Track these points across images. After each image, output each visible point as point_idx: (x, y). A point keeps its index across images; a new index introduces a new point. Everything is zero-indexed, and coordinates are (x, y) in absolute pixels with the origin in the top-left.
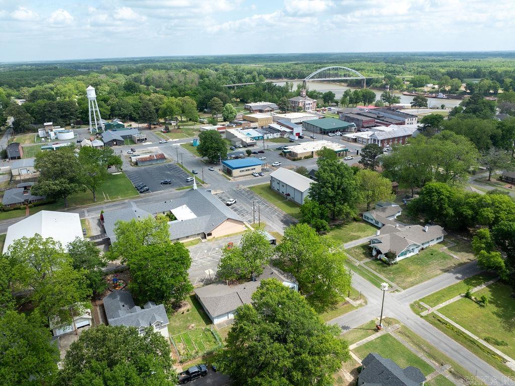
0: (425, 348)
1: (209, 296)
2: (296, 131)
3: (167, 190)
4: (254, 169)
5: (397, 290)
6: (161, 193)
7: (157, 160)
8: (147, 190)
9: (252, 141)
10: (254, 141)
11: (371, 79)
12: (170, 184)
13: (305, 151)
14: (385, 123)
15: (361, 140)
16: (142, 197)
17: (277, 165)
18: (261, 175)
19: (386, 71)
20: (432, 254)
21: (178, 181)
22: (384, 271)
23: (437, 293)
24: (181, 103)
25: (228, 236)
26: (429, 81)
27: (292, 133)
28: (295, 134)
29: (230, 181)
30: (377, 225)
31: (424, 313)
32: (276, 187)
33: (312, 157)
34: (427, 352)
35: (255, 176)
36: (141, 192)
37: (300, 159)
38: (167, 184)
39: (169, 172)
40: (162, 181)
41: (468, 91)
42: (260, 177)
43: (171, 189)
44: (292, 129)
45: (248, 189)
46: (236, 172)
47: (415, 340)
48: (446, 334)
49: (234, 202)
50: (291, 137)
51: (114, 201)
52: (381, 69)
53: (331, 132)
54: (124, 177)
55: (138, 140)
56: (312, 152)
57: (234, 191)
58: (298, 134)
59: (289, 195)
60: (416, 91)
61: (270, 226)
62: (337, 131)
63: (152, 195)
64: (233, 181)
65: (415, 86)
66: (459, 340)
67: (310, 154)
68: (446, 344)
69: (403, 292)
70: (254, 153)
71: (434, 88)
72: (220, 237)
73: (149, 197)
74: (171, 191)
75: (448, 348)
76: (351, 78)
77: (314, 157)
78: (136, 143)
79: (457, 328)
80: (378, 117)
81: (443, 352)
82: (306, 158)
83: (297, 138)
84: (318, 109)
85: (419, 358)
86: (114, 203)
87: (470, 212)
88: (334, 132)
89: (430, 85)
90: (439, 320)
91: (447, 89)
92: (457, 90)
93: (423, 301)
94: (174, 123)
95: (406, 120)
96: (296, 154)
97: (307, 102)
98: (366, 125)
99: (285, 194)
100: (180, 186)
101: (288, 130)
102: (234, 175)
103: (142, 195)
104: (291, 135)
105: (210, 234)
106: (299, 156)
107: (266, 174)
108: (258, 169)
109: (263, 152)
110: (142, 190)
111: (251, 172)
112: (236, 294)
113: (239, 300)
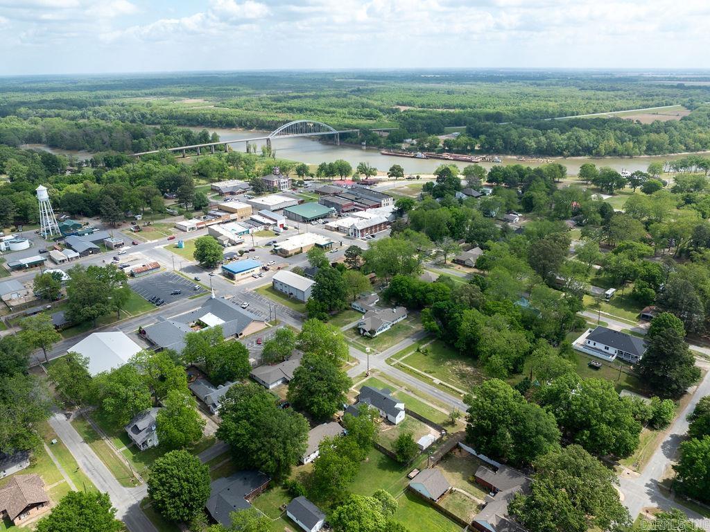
1: (262, 374)
2: (279, 223)
3: (181, 300)
4: (254, 271)
5: (376, 353)
7: (153, 269)
8: (163, 302)
9: (240, 238)
12: (180, 294)
13: (294, 247)
14: (364, 206)
15: (343, 229)
16: (162, 310)
17: (273, 263)
18: (260, 276)
20: (399, 328)
21: (186, 290)
22: (369, 343)
23: (401, 351)
26: (407, 136)
27: (276, 225)
28: (278, 225)
29: (235, 284)
30: (362, 311)
31: (393, 364)
32: (278, 287)
33: (302, 253)
35: (256, 278)
36: (158, 305)
37: (291, 255)
38: (177, 294)
39: (171, 282)
40: (172, 292)
42: (260, 278)
43: (185, 299)
44: (276, 221)
45: (254, 292)
46: (237, 276)
47: (388, 378)
48: (405, 372)
49: (247, 304)
50: (276, 229)
51: (138, 316)
53: (313, 220)
55: (115, 246)
57: (243, 294)
58: (282, 226)
59: (292, 294)
61: (283, 322)
62: (319, 219)
63: (169, 307)
64: (238, 285)
65: (393, 141)
67: (300, 249)
69: (381, 354)
70: (246, 252)
73: (169, 309)
74: (186, 301)
79: (410, 369)
80: (356, 199)
81: (402, 381)
82: (296, 253)
83: (282, 230)
84: (294, 187)
86: (140, 318)
87: (421, 296)
90: (401, 366)
92: (436, 147)
93: (392, 357)
94: (139, 217)
95: (383, 201)
96: (287, 252)
97: (282, 180)
98: (345, 209)
99: (288, 293)
100: (191, 295)
101: (272, 222)
102: (236, 279)
103: (160, 307)
104: (275, 227)
105: (241, 334)
106: (290, 253)
107: (265, 274)
108: (257, 271)
109: (254, 250)
110: (158, 303)
111: (251, 274)
112: (279, 369)
113: (282, 373)
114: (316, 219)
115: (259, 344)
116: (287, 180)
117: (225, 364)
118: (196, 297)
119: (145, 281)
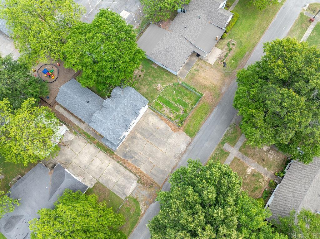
112: (182, 38)
113: (188, 43)
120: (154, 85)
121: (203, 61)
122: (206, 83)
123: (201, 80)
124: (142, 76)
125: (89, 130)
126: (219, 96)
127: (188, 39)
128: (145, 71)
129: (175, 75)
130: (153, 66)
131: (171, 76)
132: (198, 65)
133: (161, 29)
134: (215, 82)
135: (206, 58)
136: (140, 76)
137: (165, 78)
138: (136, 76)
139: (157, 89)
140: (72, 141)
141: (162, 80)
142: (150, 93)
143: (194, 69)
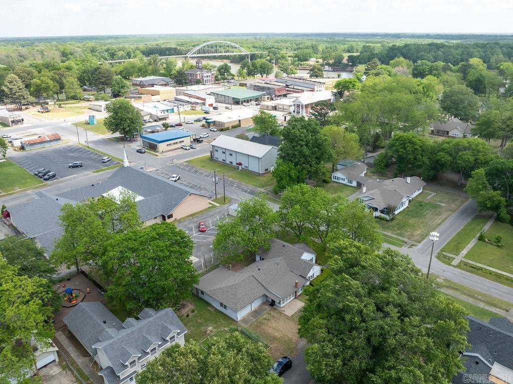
0: (479, 297)
1: (218, 286)
2: (208, 102)
3: (81, 174)
4: (183, 141)
5: (413, 245)
6: (74, 178)
7: (51, 141)
8: (54, 176)
9: (163, 114)
10: (166, 113)
11: (254, 55)
12: (81, 166)
13: (231, 120)
14: (297, 90)
15: (281, 107)
16: (49, 186)
17: (205, 136)
18: (192, 148)
19: (263, 48)
20: (421, 206)
21: (90, 162)
22: (388, 228)
23: (451, 241)
24: (57, 77)
25: (191, 215)
26: (312, 55)
27: (204, 104)
28: (207, 105)
29: (158, 157)
30: (350, 184)
31: (455, 263)
32: (219, 156)
33: (240, 126)
34: (484, 302)
35: (186, 149)
36: (46, 180)
37: (228, 129)
38: (77, 167)
39: (72, 154)
40: (70, 164)
41: (350, 64)
42: (192, 150)
43: (86, 173)
44: (204, 100)
45: (186, 164)
46: (162, 147)
47: (465, 292)
48: (488, 279)
49: (178, 178)
50: (204, 108)
51: (11, 194)
52: (259, 46)
53: (245, 101)
54: (11, 164)
55: (13, 122)
56: (240, 121)
57: (170, 166)
58: (211, 105)
59: (240, 164)
60: (301, 65)
61: (235, 199)
62: (251, 100)
63: (62, 182)
64: (163, 157)
65: (300, 60)
66: (505, 283)
67: (237, 123)
68: (495, 289)
69: (420, 246)
70: (172, 126)
71: (318, 62)
72: (183, 218)
73: (61, 184)
74: (87, 175)
75: (501, 293)
76: (235, 54)
77: (242, 126)
78: (9, 126)
79: (494, 272)
80: (287, 85)
81: (498, 297)
82: (234, 127)
83: (211, 109)
84: (217, 82)
85: (482, 308)
86: (12, 196)
87: (449, 158)
88: (248, 102)
89: (314, 59)
90: (472, 267)
91: (331, 62)
92: (340, 63)
93: (445, 251)
94: (51, 101)
95: (316, 87)
96: (222, 124)
97: (205, 75)
98: (278, 94)
99: (234, 164)
100: (95, 167)
101: (200, 101)
102: (160, 151)
103: (48, 182)
104: (203, 107)
105: (170, 216)
106: (226, 126)
107: (198, 146)
108: (187, 142)
109: (181, 125)
110: (46, 177)
111: (179, 145)
112: (252, 278)
113: (259, 285)
114: (248, 101)
115: (203, 231)
116: (210, 74)
117: (140, 269)
118: (104, 170)
119: (38, 154)
120: (203, 328)
121: (276, 311)
122: (276, 334)
123: (270, 331)
124: (190, 317)
125: (88, 366)
126: (292, 352)
127: (260, 281)
128: (196, 312)
129: (235, 321)
130: (209, 308)
131: (230, 321)
132: (269, 314)
133: (230, 271)
134: (290, 336)
135: (282, 309)
136: (188, 316)
137: (221, 322)
138: (183, 315)
139: (205, 332)
140: (53, 376)
141: (215, 323)
142: (193, 336)
143: (263, 317)
